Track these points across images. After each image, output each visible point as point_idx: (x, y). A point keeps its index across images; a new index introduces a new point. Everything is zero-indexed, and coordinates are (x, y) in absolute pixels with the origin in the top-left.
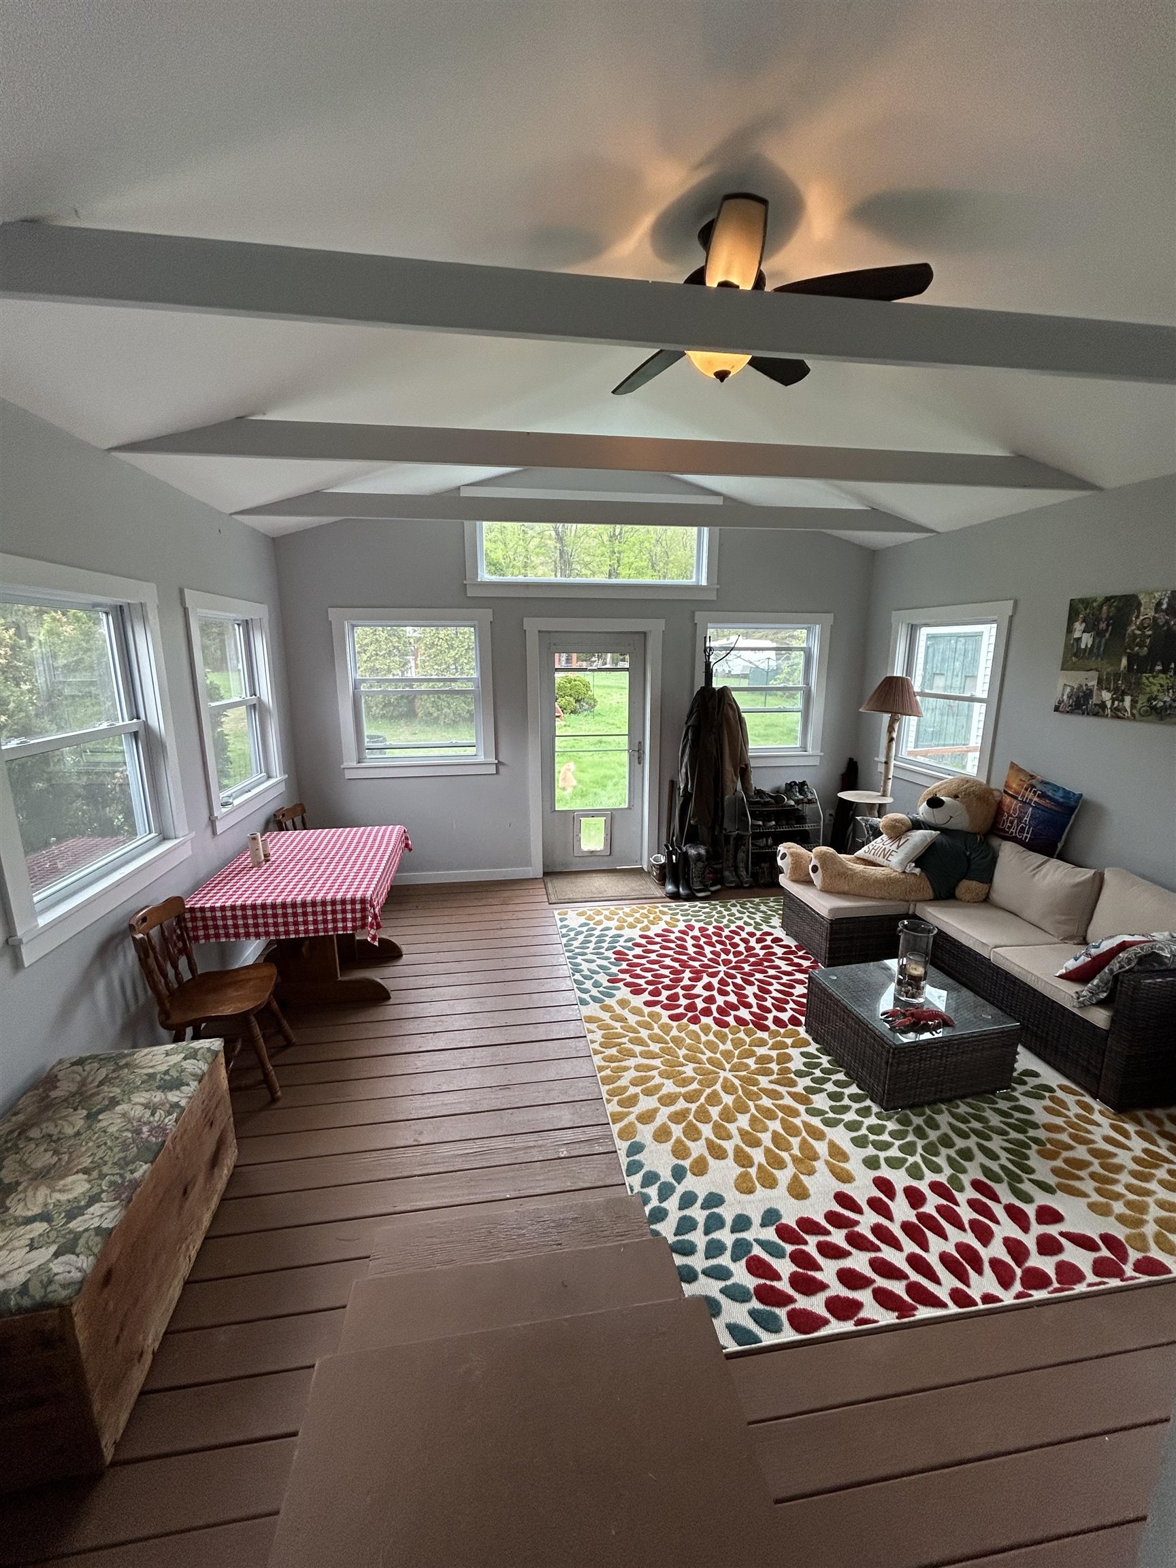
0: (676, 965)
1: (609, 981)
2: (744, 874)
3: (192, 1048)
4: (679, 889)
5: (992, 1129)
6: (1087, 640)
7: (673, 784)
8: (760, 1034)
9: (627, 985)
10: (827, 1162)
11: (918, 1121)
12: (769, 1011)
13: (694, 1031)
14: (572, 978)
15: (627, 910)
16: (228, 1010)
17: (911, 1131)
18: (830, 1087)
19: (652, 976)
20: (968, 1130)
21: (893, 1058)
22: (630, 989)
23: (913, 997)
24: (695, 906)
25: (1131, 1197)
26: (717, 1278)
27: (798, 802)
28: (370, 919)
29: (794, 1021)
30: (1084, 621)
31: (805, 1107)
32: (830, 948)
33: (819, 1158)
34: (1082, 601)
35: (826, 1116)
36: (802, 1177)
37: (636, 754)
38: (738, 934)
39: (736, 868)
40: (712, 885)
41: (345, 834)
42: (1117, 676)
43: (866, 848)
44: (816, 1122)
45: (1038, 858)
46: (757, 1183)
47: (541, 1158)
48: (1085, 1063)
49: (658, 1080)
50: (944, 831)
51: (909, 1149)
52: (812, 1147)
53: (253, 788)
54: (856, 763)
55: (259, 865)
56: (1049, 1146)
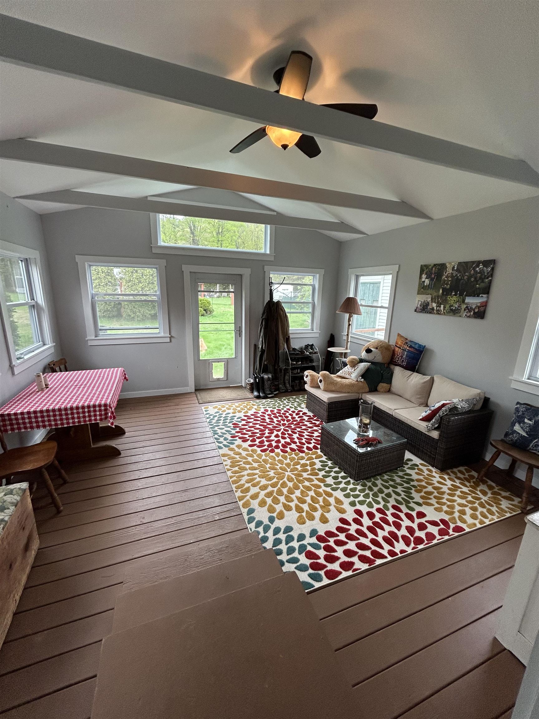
0: (262, 427)
1: (231, 437)
2: (288, 386)
3: (9, 489)
4: (260, 394)
5: (397, 484)
6: (427, 282)
7: (256, 346)
8: (301, 454)
9: (240, 438)
10: (335, 506)
11: (369, 484)
12: (304, 444)
13: (272, 456)
14: (214, 437)
15: (237, 404)
16: (29, 467)
17: (367, 489)
18: (333, 474)
19: (251, 433)
20: (388, 485)
21: (360, 459)
22: (241, 440)
23: (365, 432)
24: (268, 401)
25: (449, 503)
26: (293, 563)
27: (310, 353)
28: (110, 414)
29: (315, 448)
30: (426, 274)
31: (323, 484)
32: (328, 415)
33: (331, 505)
34: (425, 266)
35: (332, 486)
36: (324, 513)
37: (238, 332)
38: (288, 412)
39: (285, 383)
40: (275, 391)
41: (91, 373)
42: (438, 296)
43: (341, 371)
44: (328, 489)
45: (409, 373)
46: (306, 519)
47: (206, 522)
48: (429, 454)
49: (258, 479)
50: (373, 363)
51: (367, 496)
52: (328, 501)
53: (35, 350)
54: (334, 336)
55: (42, 390)
56: (418, 488)
